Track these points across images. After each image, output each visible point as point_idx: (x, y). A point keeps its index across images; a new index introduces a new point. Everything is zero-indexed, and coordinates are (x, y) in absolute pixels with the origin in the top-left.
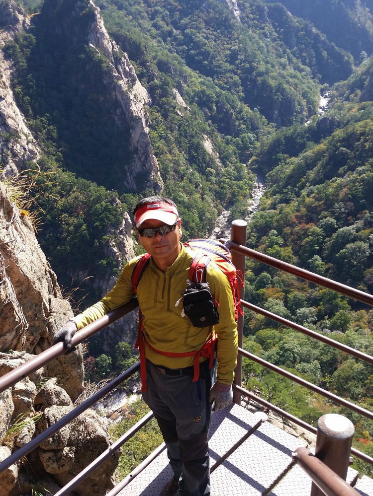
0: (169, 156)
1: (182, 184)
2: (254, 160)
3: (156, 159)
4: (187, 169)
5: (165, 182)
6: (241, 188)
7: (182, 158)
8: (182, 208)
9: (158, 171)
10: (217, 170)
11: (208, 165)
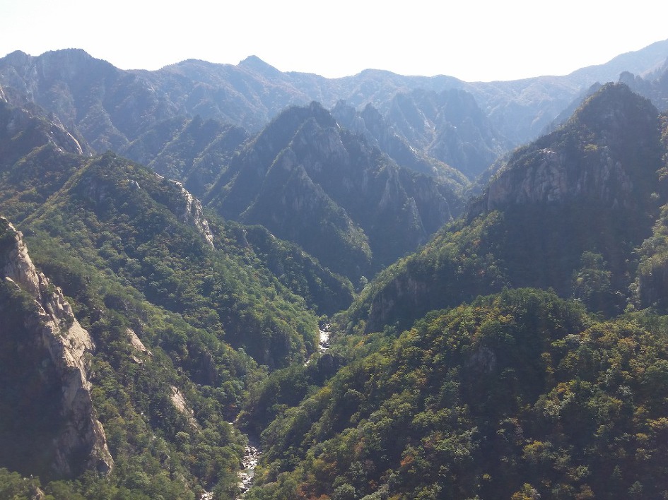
0: (121, 420)
1: (141, 458)
2: (244, 416)
3: (101, 426)
4: (149, 436)
5: (114, 458)
6: (227, 456)
7: (140, 420)
9: (104, 443)
10: (191, 434)
11: (179, 428)
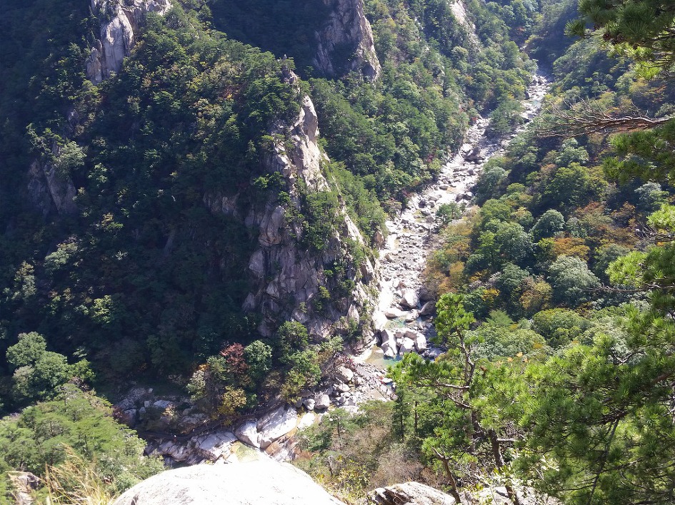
0: (392, 22)
1: (411, 67)
2: (534, 41)
3: (368, 25)
5: (382, 64)
6: (511, 81)
7: (414, 27)
8: (409, 106)
9: (371, 44)
10: (471, 52)
11: (456, 42)
